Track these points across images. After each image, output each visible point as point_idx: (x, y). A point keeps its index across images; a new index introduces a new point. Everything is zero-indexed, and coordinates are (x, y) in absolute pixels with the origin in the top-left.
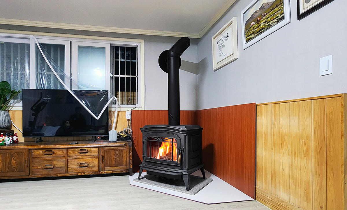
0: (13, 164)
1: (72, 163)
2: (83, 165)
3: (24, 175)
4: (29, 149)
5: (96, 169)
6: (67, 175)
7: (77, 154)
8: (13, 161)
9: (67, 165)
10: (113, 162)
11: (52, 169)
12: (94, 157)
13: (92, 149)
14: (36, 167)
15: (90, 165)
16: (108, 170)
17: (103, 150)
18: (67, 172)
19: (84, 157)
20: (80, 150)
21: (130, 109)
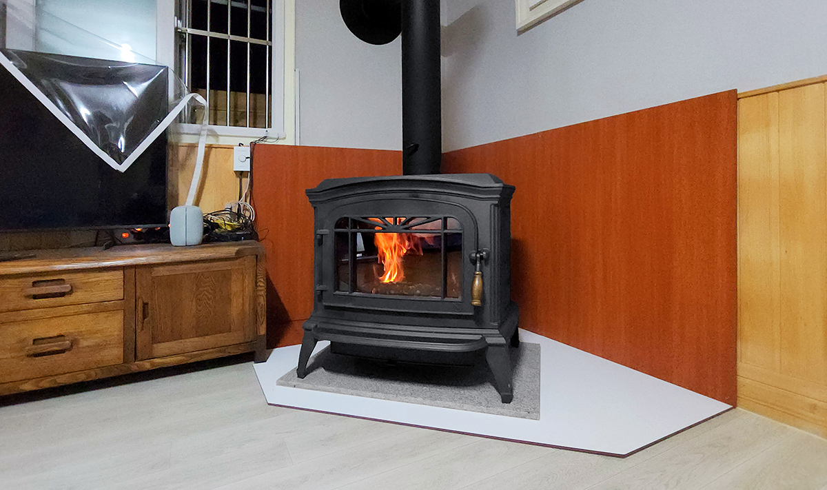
5: (113, 354)
7: (19, 301)
10: (189, 322)
13: (93, 277)
15: (84, 343)
17: (143, 276)
19: (52, 312)
20: (34, 284)
21: (247, 142)
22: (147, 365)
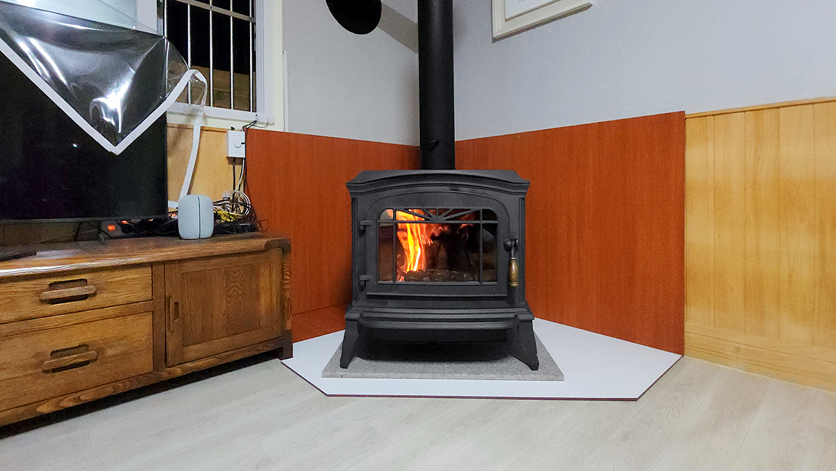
2: (70, 360)
5: (143, 364)
7: (32, 307)
10: (218, 322)
12: (127, 311)
13: (116, 277)
15: (110, 352)
19: (74, 318)
21: (239, 126)
22: (178, 371)
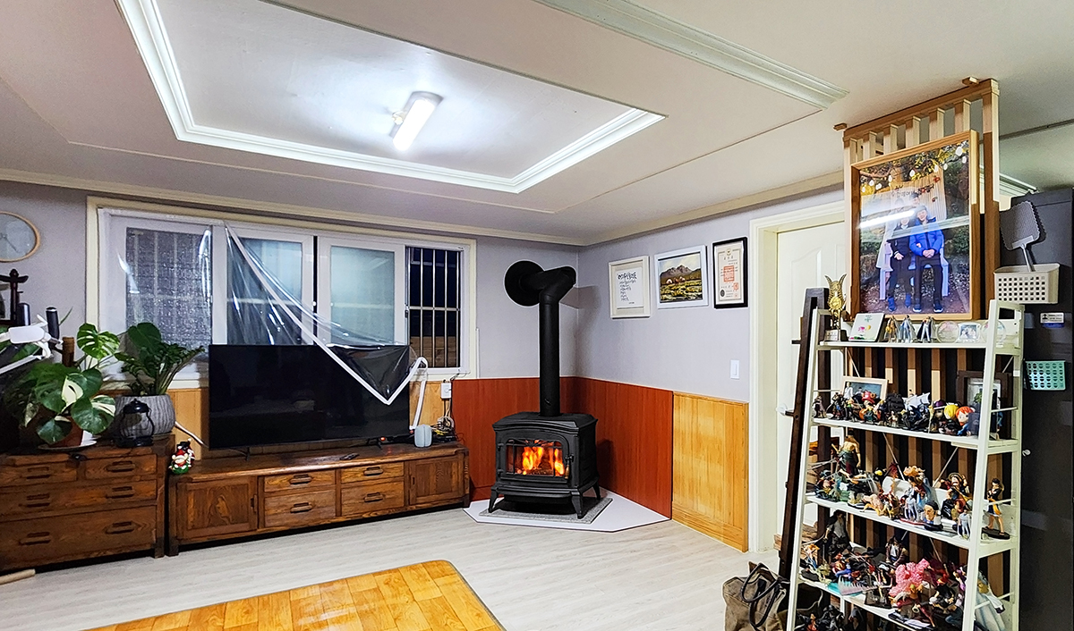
0: (220, 511)
1: (352, 495)
2: (373, 498)
3: (247, 528)
4: (259, 476)
5: (400, 503)
6: (341, 519)
7: (360, 477)
8: (222, 504)
9: (339, 501)
10: (432, 487)
11: (307, 511)
12: (395, 480)
13: (391, 466)
14: (273, 511)
15: (387, 497)
16: (422, 502)
17: (413, 465)
18: (339, 514)
19: (375, 482)
20: (368, 469)
21: (448, 378)
22: (414, 507)
